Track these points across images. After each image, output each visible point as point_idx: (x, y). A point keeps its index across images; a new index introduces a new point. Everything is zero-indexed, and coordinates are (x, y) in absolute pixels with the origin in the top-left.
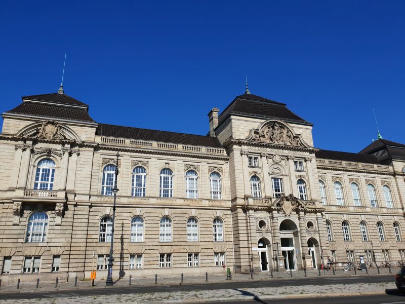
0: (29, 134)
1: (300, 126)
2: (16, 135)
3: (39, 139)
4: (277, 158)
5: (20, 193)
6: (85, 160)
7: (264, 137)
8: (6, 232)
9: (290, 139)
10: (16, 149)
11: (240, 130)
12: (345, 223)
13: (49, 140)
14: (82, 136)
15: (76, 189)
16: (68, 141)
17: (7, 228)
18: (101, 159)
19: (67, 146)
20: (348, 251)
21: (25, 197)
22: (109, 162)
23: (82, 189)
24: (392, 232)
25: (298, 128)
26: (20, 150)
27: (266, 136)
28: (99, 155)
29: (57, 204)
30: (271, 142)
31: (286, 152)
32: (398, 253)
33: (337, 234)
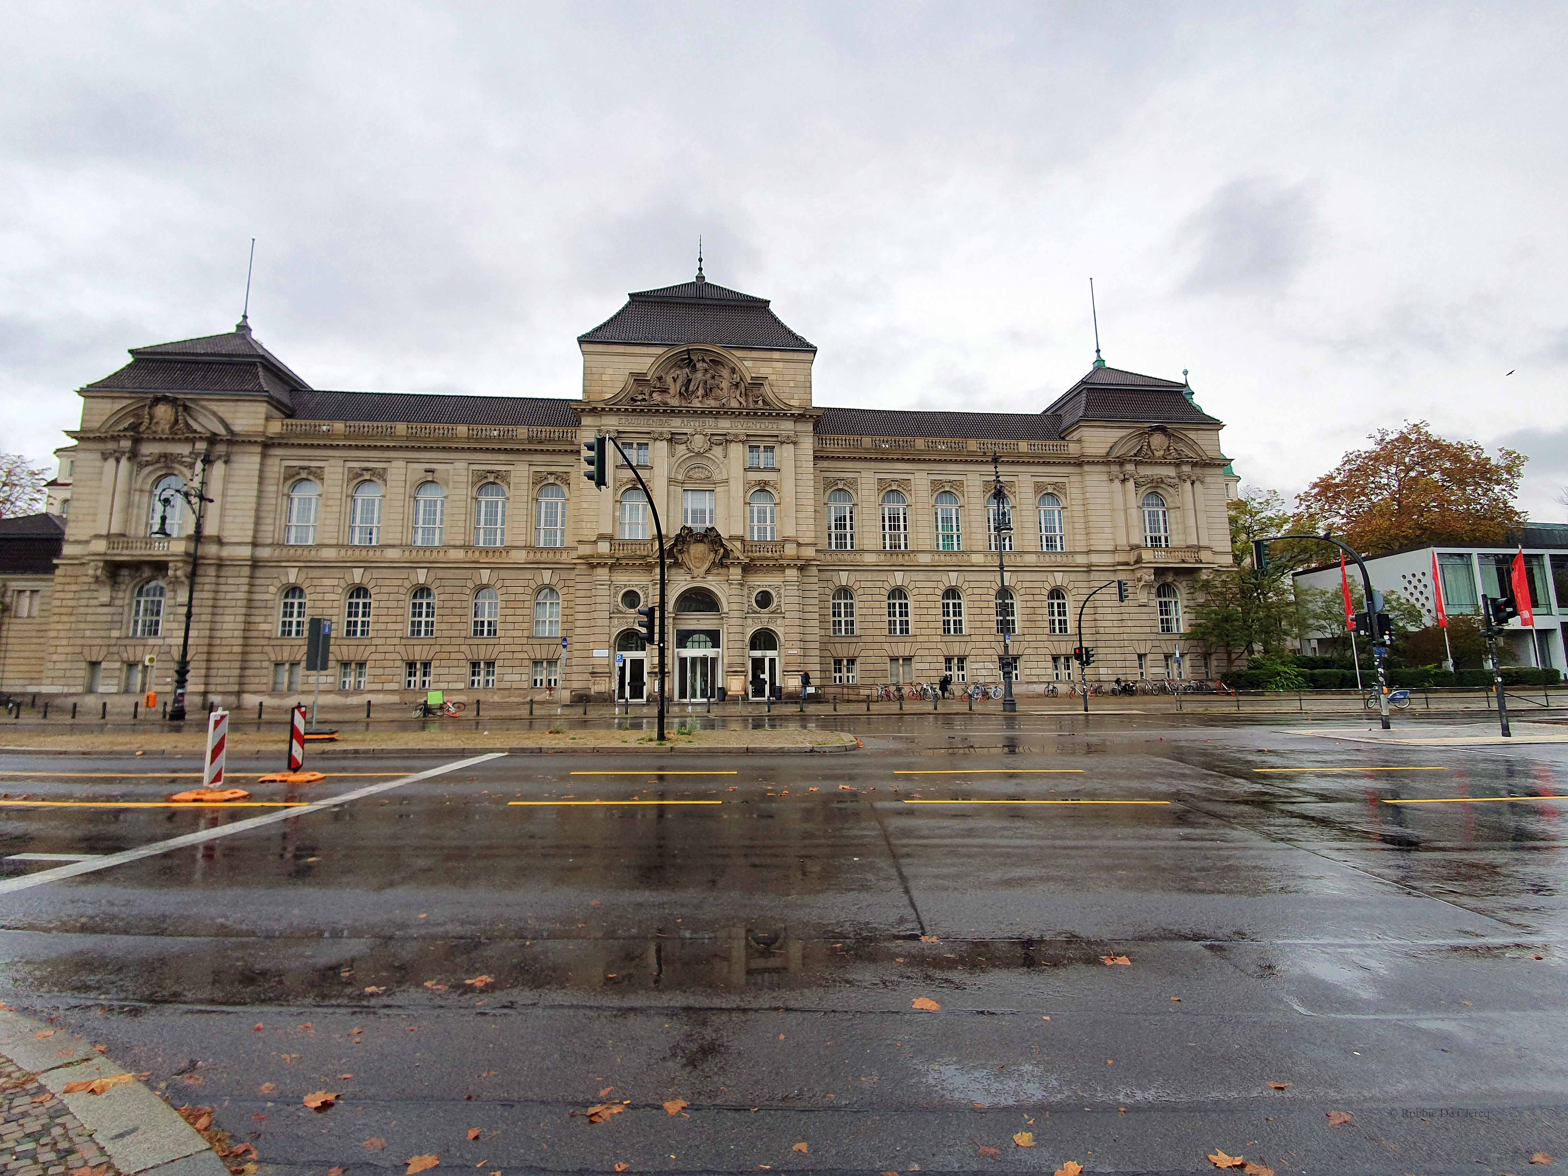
0: (121, 427)
1: (776, 355)
2: (98, 430)
3: (145, 436)
4: (699, 442)
5: (100, 546)
6: (243, 473)
7: (664, 391)
8: (89, 618)
9: (738, 392)
10: (105, 459)
11: (605, 377)
12: (898, 592)
13: (164, 437)
14: (237, 421)
15: (225, 533)
16: (197, 436)
17: (90, 610)
18: (282, 470)
19: (201, 446)
20: (894, 659)
21: (109, 552)
22: (298, 474)
23: (236, 533)
24: (1038, 611)
25: (772, 360)
26: (112, 462)
27: (672, 391)
28: (277, 461)
29: (171, 565)
30: (683, 402)
31: (725, 425)
32: (1051, 664)
33: (869, 618)
